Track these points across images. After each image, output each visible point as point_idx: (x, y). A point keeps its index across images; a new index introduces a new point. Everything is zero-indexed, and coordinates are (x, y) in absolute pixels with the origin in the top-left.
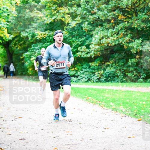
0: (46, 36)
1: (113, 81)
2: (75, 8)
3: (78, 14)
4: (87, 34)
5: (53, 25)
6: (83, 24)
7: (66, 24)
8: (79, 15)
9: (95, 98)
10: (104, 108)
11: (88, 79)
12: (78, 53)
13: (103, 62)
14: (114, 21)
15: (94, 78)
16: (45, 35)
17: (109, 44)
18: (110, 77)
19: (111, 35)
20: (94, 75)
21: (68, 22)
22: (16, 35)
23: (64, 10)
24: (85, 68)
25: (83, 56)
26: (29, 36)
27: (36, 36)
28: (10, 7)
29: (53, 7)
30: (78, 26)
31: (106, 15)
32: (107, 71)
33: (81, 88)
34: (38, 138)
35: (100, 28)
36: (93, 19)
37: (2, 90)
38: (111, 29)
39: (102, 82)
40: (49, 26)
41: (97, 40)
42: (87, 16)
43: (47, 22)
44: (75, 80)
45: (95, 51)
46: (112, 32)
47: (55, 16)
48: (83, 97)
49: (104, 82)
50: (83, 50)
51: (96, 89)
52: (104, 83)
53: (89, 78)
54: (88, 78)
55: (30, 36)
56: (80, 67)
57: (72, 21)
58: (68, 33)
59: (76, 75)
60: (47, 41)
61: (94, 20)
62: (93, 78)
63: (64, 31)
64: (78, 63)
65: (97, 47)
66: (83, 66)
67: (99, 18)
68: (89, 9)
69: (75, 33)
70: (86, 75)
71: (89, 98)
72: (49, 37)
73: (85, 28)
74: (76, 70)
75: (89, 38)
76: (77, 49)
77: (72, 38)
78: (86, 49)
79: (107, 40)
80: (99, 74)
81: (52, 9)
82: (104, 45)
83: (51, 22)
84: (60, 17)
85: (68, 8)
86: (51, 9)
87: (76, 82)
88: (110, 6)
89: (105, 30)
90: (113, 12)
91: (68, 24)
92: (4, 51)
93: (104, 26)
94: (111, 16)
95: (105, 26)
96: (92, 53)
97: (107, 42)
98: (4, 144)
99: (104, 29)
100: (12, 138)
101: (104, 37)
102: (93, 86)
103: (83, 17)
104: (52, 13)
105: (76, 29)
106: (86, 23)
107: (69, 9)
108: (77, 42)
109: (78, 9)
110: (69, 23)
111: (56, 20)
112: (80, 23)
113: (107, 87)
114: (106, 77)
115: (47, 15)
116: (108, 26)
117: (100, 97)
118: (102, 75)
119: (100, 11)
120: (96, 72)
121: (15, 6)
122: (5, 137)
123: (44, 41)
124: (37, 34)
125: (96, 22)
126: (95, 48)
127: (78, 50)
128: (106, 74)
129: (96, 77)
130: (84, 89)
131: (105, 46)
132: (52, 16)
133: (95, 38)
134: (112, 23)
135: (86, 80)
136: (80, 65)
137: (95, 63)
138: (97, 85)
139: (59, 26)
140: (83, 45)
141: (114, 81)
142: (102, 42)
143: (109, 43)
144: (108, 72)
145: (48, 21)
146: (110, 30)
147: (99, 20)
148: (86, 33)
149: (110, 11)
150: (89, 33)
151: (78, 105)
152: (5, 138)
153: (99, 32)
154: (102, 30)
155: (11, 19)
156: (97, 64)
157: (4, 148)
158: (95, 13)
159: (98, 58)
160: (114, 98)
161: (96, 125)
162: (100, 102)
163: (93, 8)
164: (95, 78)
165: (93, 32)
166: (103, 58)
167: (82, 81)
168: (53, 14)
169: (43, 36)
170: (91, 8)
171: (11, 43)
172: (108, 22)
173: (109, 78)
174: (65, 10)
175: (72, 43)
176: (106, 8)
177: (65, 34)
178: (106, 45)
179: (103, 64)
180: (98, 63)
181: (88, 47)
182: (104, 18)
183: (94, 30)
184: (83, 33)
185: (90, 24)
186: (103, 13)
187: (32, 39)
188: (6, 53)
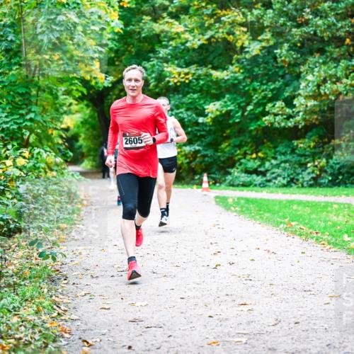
0: (191, 78)
1: (348, 185)
2: (260, 12)
3: (265, 25)
4: (287, 72)
5: (206, 52)
6: (277, 49)
7: (238, 49)
8: (267, 27)
9: (307, 224)
10: (328, 247)
11: (289, 179)
12: (267, 118)
13: (326, 140)
14: (351, 40)
15: (303, 178)
16: (187, 77)
17: (341, 97)
18: (343, 175)
19: (346, 74)
20: (303, 169)
21: (243, 44)
22: (120, 76)
23: (233, 15)
24: (284, 154)
25: (279, 123)
26: (149, 78)
27: (167, 79)
28: (106, 11)
29: (206, 8)
30: (266, 54)
31: (333, 27)
32: (336, 160)
33: (273, 201)
34: (172, 318)
35: (320, 58)
36: (301, 36)
37: (87, 206)
38: (345, 59)
39: (324, 187)
40: (197, 54)
41: (312, 87)
42: (287, 30)
43: (193, 44)
44: (259, 182)
45: (305, 112)
46: (347, 68)
47: (212, 30)
48: (278, 222)
49: (327, 186)
50: (278, 109)
51: (308, 202)
52: (329, 189)
53: (292, 176)
54: (288, 176)
55: (152, 78)
56: (270, 150)
57: (251, 42)
58: (241, 71)
59: (262, 169)
60: (192, 89)
61: (303, 39)
62: (300, 176)
63: (232, 65)
64: (265, 141)
65: (311, 103)
66: (278, 149)
67: (315, 33)
68: (291, 14)
69: (260, 70)
70: (284, 169)
71: (293, 223)
72: (197, 80)
73: (283, 58)
74: (260, 157)
75: (292, 81)
76: (265, 108)
77: (252, 82)
78: (285, 108)
79: (335, 86)
80: (316, 168)
81: (205, 13)
82: (328, 99)
83: (203, 44)
84: (223, 32)
85: (243, 10)
86: (203, 14)
87: (263, 185)
88: (342, 5)
89: (330, 63)
90: (350, 19)
91: (242, 48)
92: (92, 113)
93: (328, 54)
94: (344, 30)
95: (332, 54)
96: (298, 118)
97: (336, 91)
98: (92, 332)
99: (328, 60)
100: (111, 319)
101: (328, 79)
102: (301, 195)
103: (277, 33)
104: (205, 23)
105: (261, 60)
106: (286, 46)
107: (244, 14)
108: (263, 91)
109: (265, 14)
110: (244, 46)
111: (213, 40)
112: (271, 47)
113: (336, 197)
114: (332, 175)
115: (193, 29)
116: (336, 52)
117: (319, 222)
118: (322, 170)
119: (319, 18)
120: (308, 162)
121: (117, 8)
122: (95, 316)
123: (186, 89)
124: (168, 74)
125: (308, 44)
126: (307, 106)
127: (267, 110)
128: (332, 167)
129: (309, 173)
130: (280, 202)
131: (331, 100)
132: (203, 32)
133: (306, 83)
134: (348, 45)
135: (285, 182)
136: (271, 146)
137: (307, 140)
138: (311, 195)
139: (220, 55)
140: (277, 100)
141: (352, 183)
142: (322, 92)
143: (340, 93)
144: (338, 163)
145: (194, 42)
146: (343, 64)
147: (316, 38)
148: (286, 69)
149: (343, 16)
150: (291, 69)
151: (267, 240)
152: (96, 318)
153: (316, 67)
154: (324, 63)
155: (109, 39)
156: (312, 144)
157: (94, 340)
158: (307, 23)
159: (314, 130)
160: (352, 225)
161: (308, 288)
162: (319, 235)
163: (302, 10)
164: (307, 178)
165: (302, 67)
166: (326, 128)
167: (275, 183)
168: (206, 25)
169: (183, 78)
170: (297, 10)
171: (109, 94)
172: (339, 44)
173: (340, 177)
174: (236, 16)
175: (252, 94)
176: (332, 10)
177: (235, 73)
178: (333, 98)
179: (325, 143)
180: (314, 141)
181: (289, 102)
182: (328, 33)
183: (303, 64)
184: (277, 70)
185: (294, 48)
186: (326, 22)
187: (156, 86)
188: (97, 119)
